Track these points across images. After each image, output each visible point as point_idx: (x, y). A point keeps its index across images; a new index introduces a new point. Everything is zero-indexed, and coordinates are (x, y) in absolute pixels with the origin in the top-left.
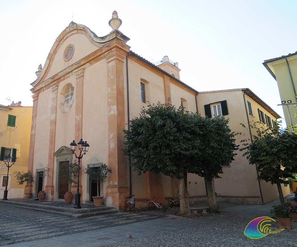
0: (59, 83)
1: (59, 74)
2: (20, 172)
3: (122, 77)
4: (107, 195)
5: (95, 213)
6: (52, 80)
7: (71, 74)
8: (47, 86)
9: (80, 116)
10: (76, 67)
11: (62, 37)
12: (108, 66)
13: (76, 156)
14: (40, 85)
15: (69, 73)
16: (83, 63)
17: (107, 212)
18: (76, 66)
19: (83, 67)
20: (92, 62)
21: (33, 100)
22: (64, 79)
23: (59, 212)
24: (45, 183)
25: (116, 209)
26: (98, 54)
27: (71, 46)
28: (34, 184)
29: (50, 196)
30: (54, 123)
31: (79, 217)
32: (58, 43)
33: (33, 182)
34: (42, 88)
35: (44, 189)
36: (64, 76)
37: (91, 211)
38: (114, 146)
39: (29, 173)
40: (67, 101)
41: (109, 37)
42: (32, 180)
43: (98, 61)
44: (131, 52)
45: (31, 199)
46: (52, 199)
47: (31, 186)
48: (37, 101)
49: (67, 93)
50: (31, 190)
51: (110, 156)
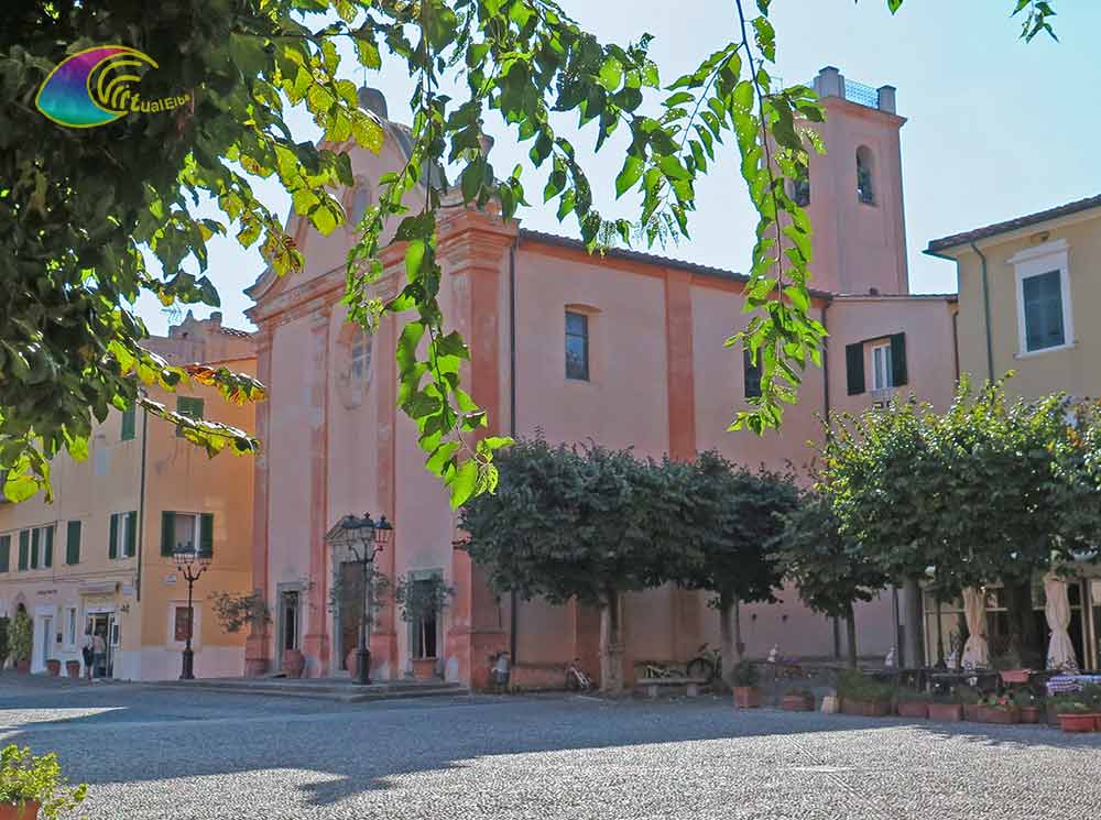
0: (331, 305)
1: (330, 278)
2: (226, 595)
6: (307, 295)
8: (298, 308)
9: (390, 427)
14: (275, 301)
19: (394, 269)
24: (304, 626)
28: (274, 631)
30: (322, 437)
33: (269, 625)
34: (283, 312)
39: (256, 596)
40: (358, 368)
42: (268, 619)
47: (265, 637)
48: (268, 353)
49: (357, 341)
50: (265, 650)
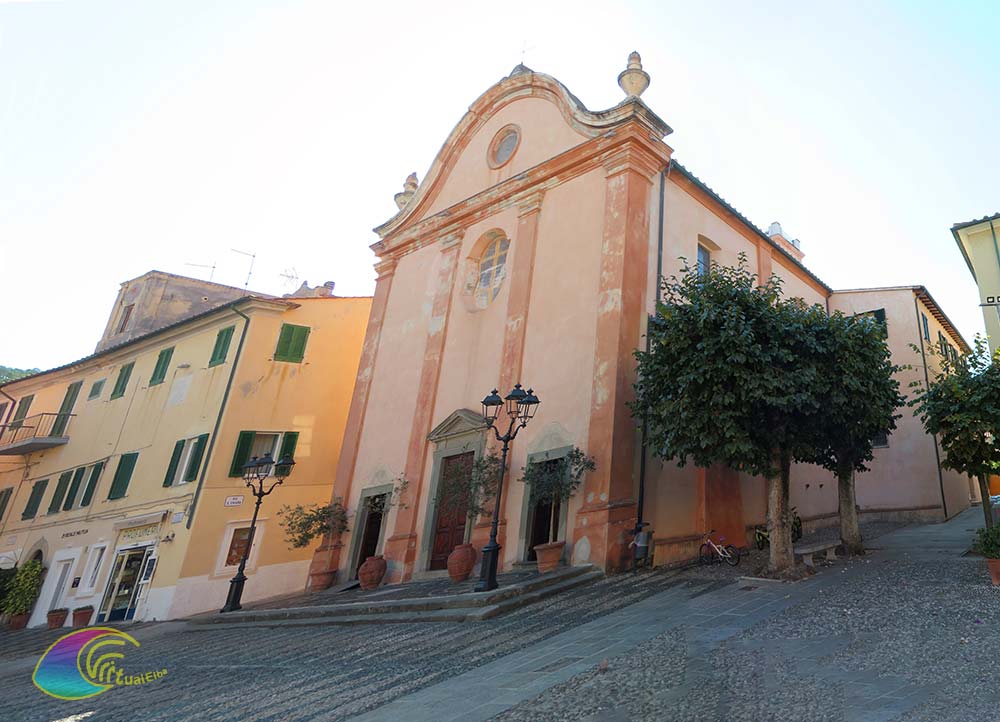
0: (466, 228)
1: (470, 202)
2: (300, 508)
3: (641, 215)
4: (577, 535)
5: (536, 594)
6: (446, 220)
7: (504, 203)
8: (428, 237)
9: (521, 319)
10: (521, 185)
11: (486, 103)
12: (607, 188)
13: (497, 434)
14: (406, 233)
15: (499, 200)
16: (539, 175)
17: (574, 583)
18: (521, 183)
19: (541, 186)
20: (568, 173)
21: (377, 276)
22: (482, 217)
23: (424, 615)
24: (389, 529)
25: (598, 569)
26: (584, 155)
27: (512, 128)
28: (349, 541)
29: (400, 567)
30: (439, 342)
31: (489, 617)
32: (474, 118)
33: (344, 533)
34: (413, 241)
35: (382, 548)
36: (483, 208)
37: (527, 589)
38: (606, 397)
39: (336, 505)
40: (486, 279)
41: (616, 114)
42: (344, 528)
43: (583, 171)
44: (674, 162)
45: (331, 591)
46: (408, 576)
47: (338, 547)
48: (388, 279)
49: (487, 256)
50: (335, 561)
51: (595, 422)
